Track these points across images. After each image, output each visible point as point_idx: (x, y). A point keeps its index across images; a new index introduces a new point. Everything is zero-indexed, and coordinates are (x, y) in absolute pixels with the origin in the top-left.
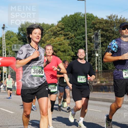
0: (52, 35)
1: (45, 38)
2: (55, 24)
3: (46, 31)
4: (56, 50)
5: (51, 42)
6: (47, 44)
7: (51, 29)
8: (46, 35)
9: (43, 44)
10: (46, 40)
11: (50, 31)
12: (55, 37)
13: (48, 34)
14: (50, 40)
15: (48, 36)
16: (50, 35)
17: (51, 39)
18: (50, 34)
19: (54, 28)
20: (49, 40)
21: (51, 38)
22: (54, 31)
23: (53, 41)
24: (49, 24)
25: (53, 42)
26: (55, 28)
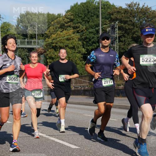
0: (59, 28)
1: (49, 32)
2: (63, 14)
3: (51, 23)
4: (63, 47)
5: (57, 37)
6: (52, 39)
7: (57, 20)
8: (50, 28)
9: (47, 38)
10: (51, 34)
11: (56, 23)
12: (62, 30)
13: (54, 26)
14: (56, 34)
15: (54, 29)
16: (56, 28)
17: (58, 32)
18: (56, 26)
19: (61, 19)
20: (54, 34)
21: (56, 32)
22: (61, 23)
23: (59, 35)
24: (55, 14)
25: (60, 37)
26: (63, 19)
